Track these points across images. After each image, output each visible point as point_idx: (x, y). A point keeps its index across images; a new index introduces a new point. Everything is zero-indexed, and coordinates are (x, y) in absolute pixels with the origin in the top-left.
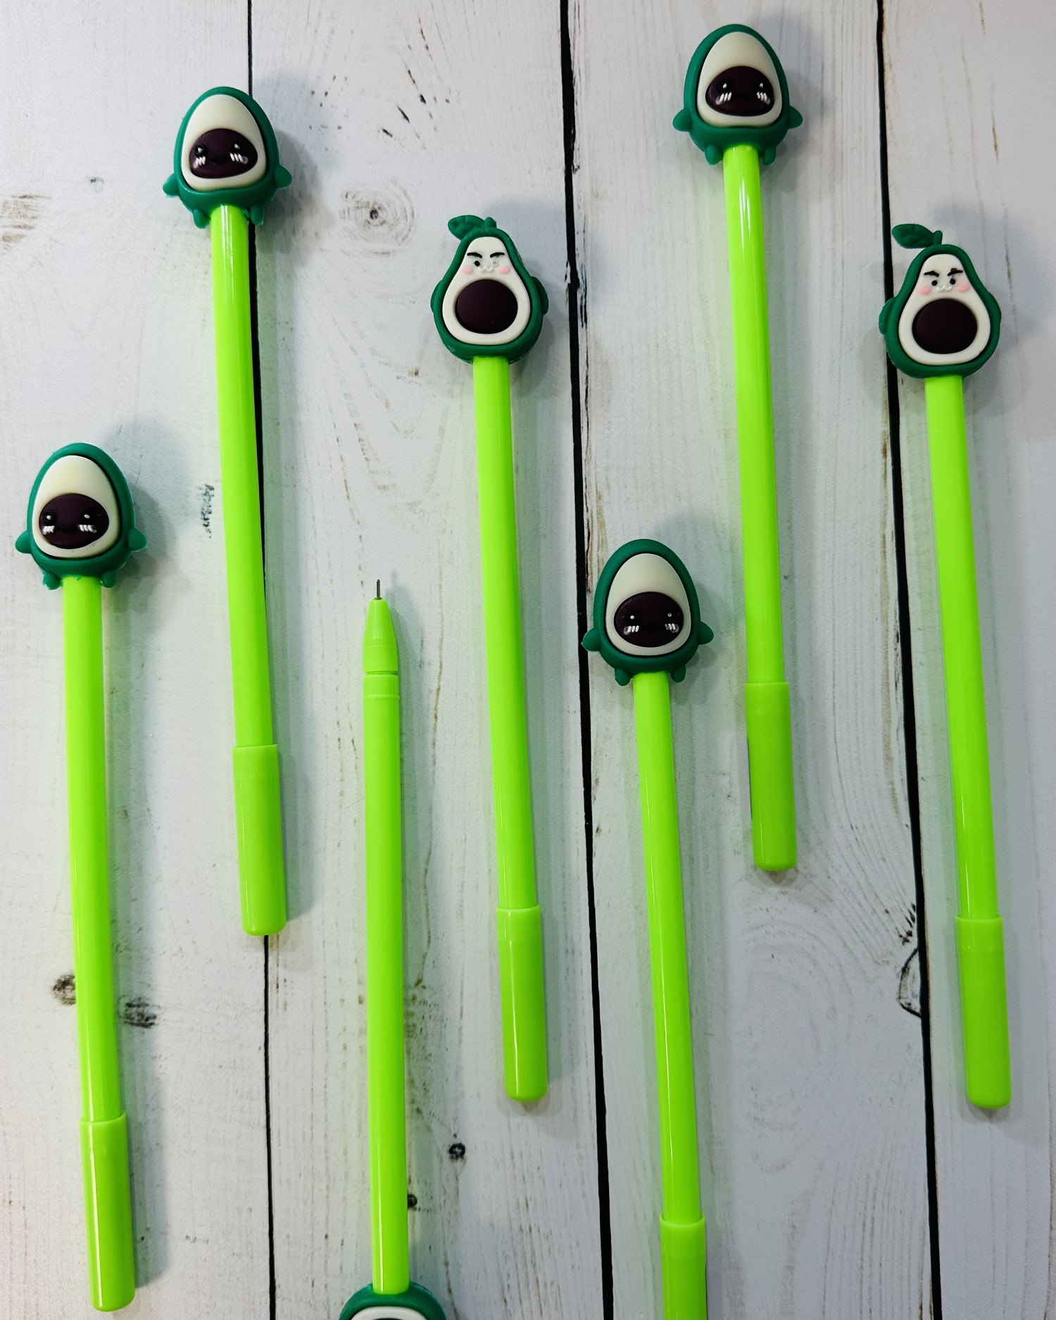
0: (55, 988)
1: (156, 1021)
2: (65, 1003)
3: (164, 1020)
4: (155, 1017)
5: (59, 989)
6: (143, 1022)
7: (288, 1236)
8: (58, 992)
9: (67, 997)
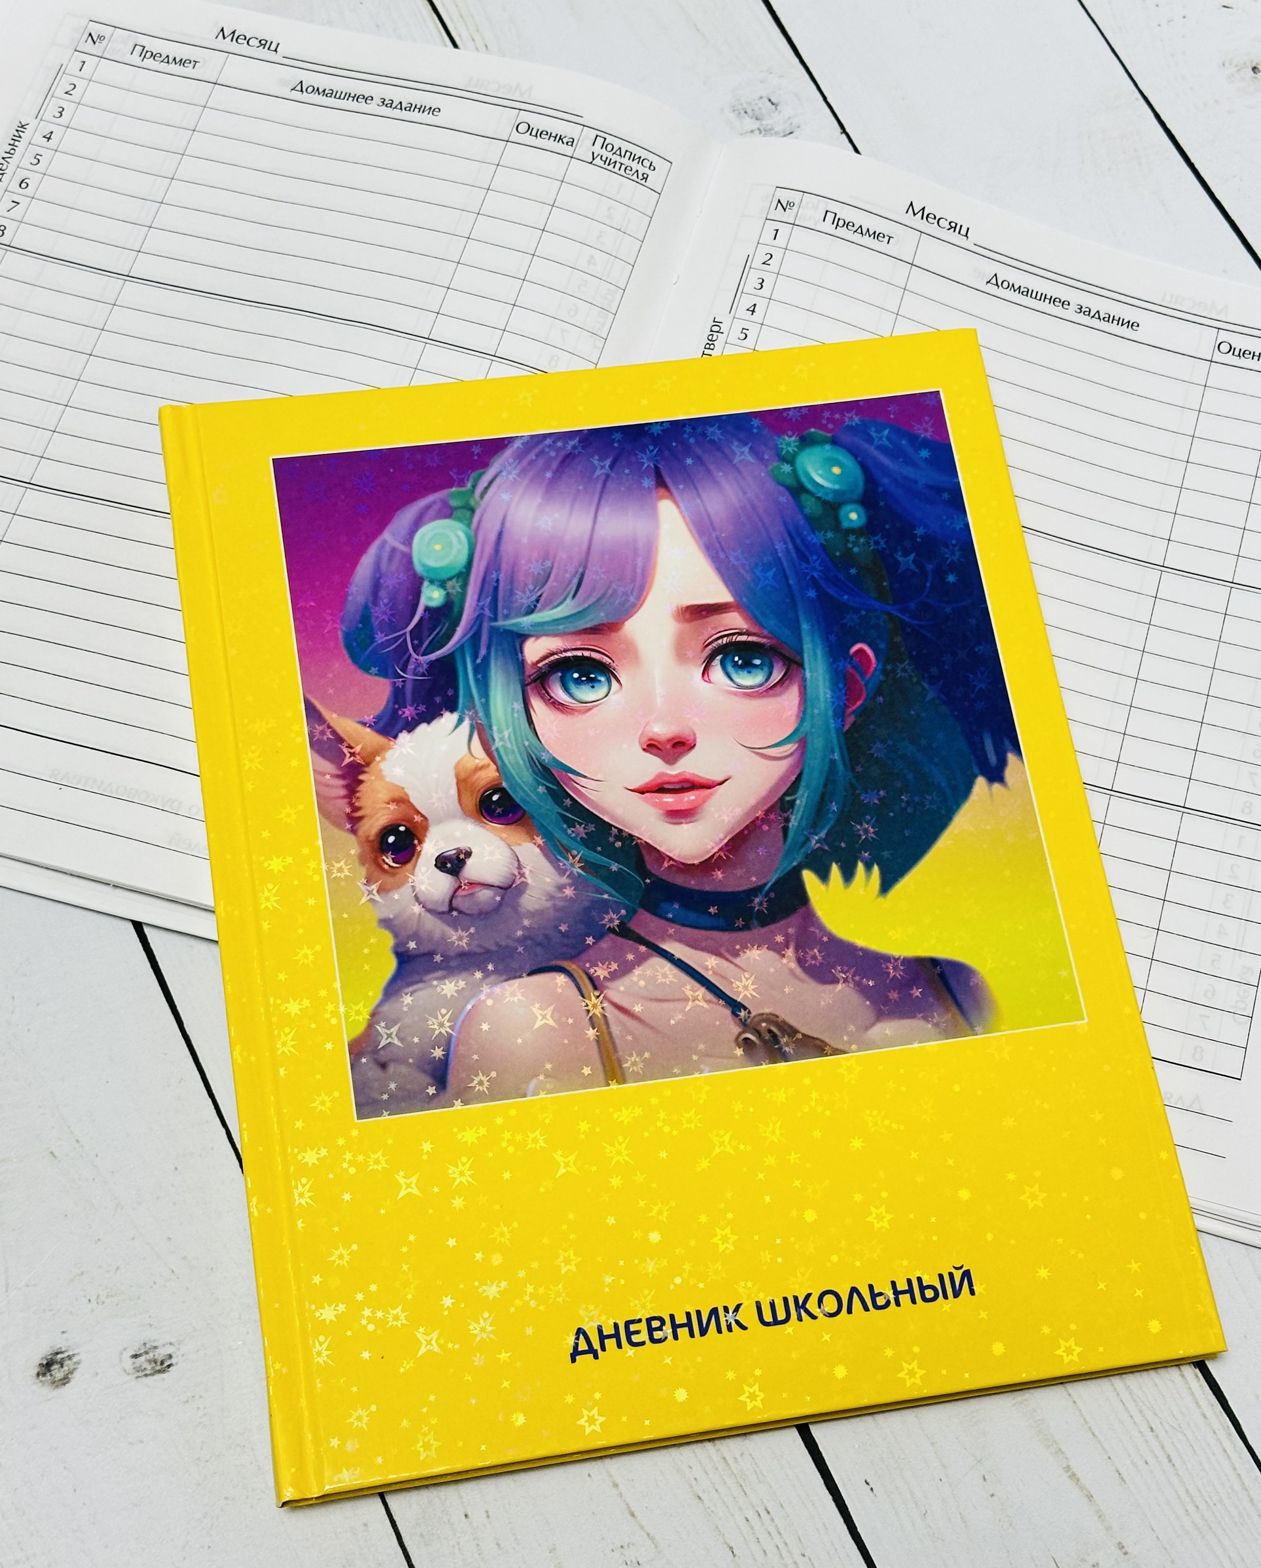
0: (38, 1375)
1: (173, 1361)
2: (57, 1386)
3: (183, 1355)
4: (170, 1356)
5: (44, 1375)
6: (159, 1368)
7: (422, 1535)
8: (43, 1379)
9: (57, 1379)
